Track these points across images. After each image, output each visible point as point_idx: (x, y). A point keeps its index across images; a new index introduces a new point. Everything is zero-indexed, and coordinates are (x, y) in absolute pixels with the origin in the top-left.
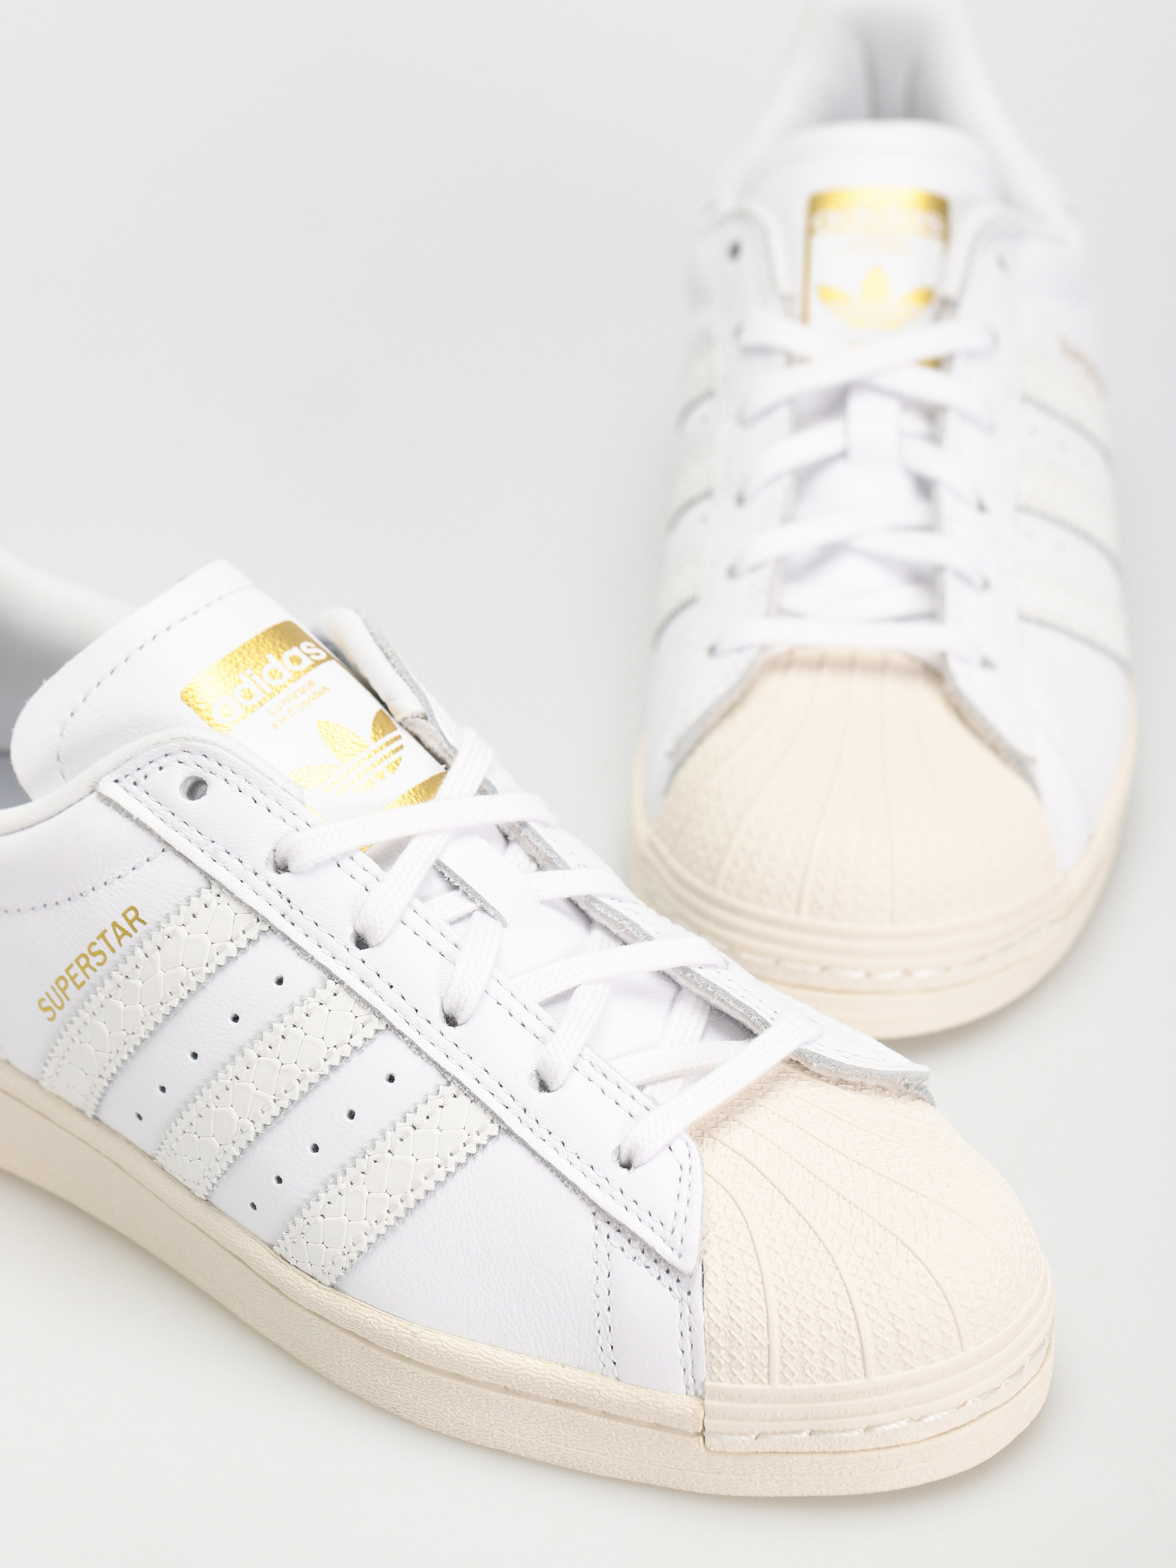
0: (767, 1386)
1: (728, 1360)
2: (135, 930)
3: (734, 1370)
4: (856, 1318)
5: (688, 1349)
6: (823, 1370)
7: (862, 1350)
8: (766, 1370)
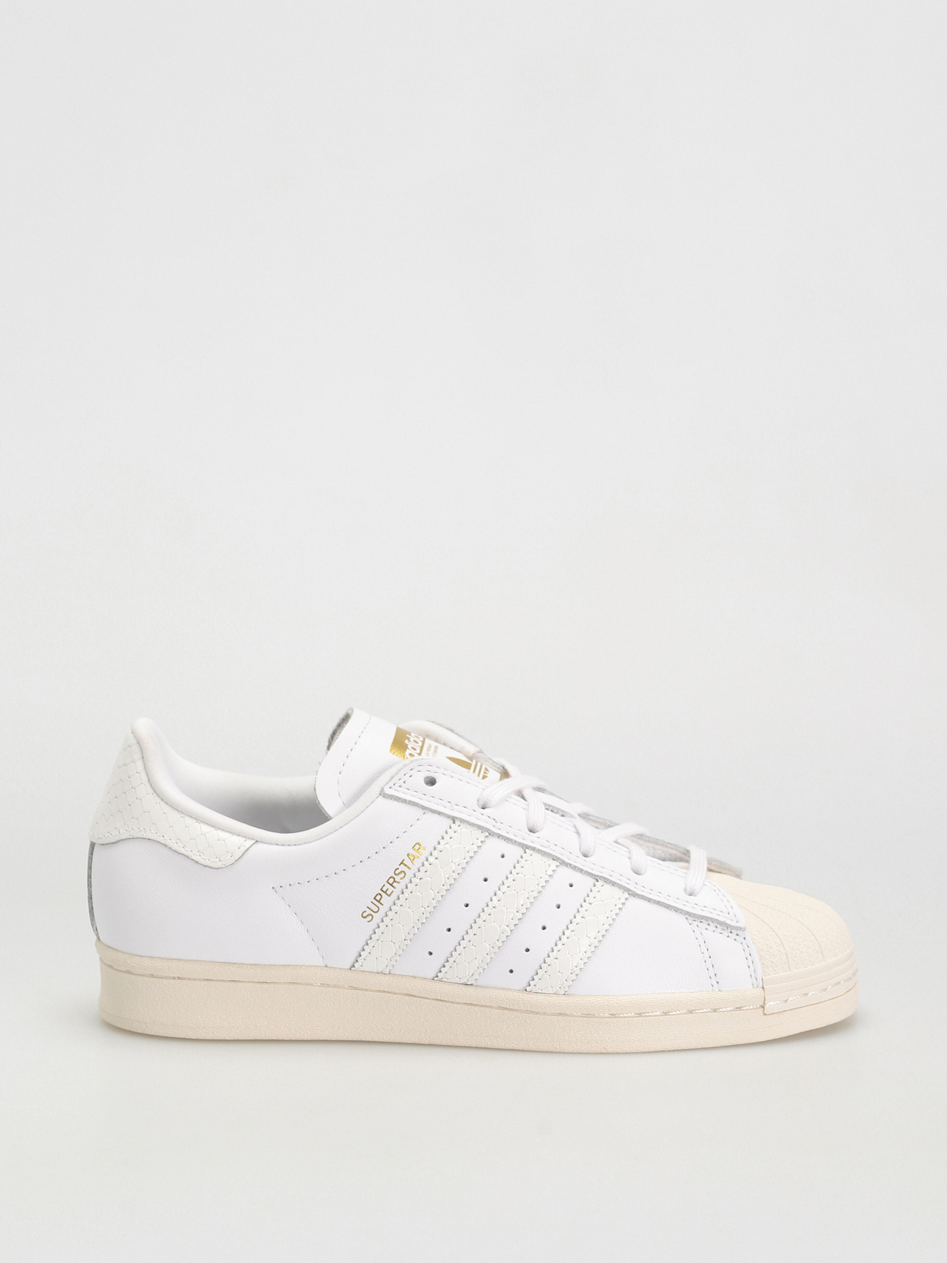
0: (789, 973)
1: (771, 964)
2: (421, 854)
3: (775, 968)
5: (751, 965)
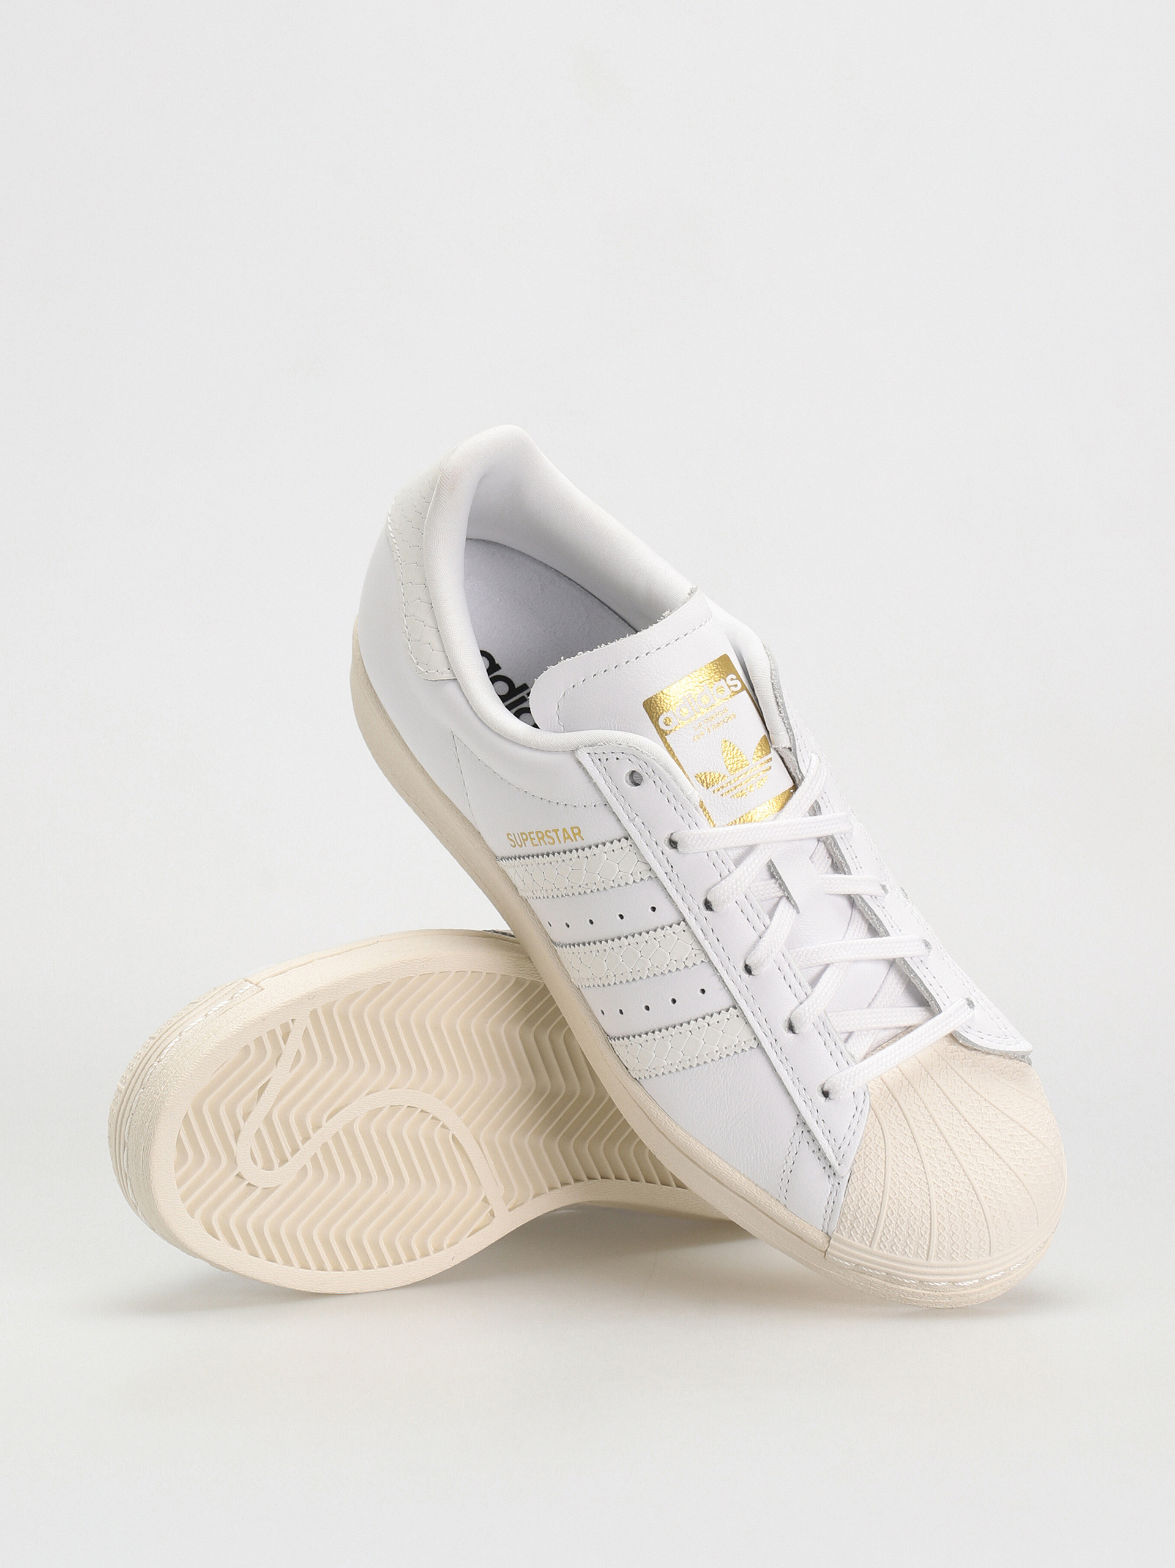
0: (869, 1248)
1: (850, 1227)
2: (577, 840)
3: (852, 1232)
4: (931, 1229)
5: (829, 1211)
6: (903, 1250)
7: (929, 1247)
8: (870, 1240)
